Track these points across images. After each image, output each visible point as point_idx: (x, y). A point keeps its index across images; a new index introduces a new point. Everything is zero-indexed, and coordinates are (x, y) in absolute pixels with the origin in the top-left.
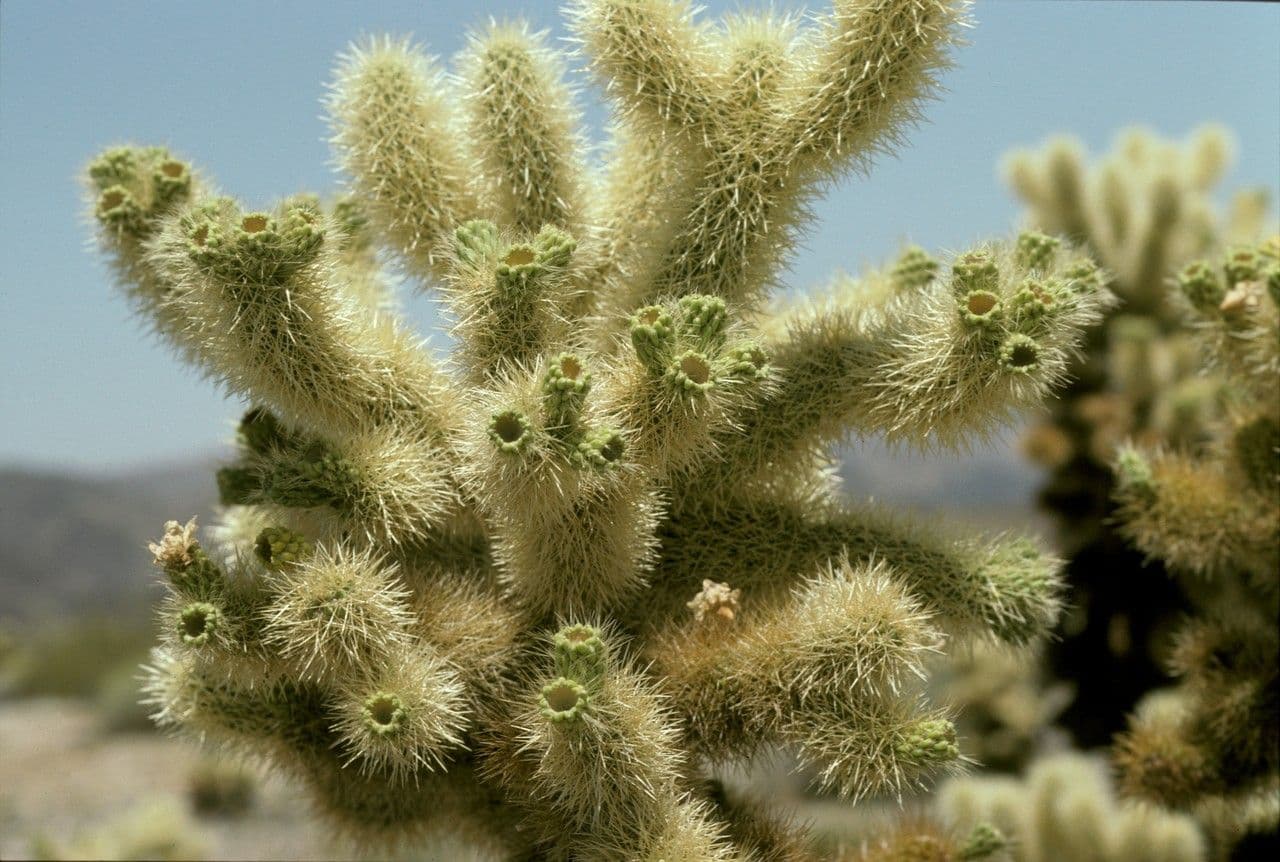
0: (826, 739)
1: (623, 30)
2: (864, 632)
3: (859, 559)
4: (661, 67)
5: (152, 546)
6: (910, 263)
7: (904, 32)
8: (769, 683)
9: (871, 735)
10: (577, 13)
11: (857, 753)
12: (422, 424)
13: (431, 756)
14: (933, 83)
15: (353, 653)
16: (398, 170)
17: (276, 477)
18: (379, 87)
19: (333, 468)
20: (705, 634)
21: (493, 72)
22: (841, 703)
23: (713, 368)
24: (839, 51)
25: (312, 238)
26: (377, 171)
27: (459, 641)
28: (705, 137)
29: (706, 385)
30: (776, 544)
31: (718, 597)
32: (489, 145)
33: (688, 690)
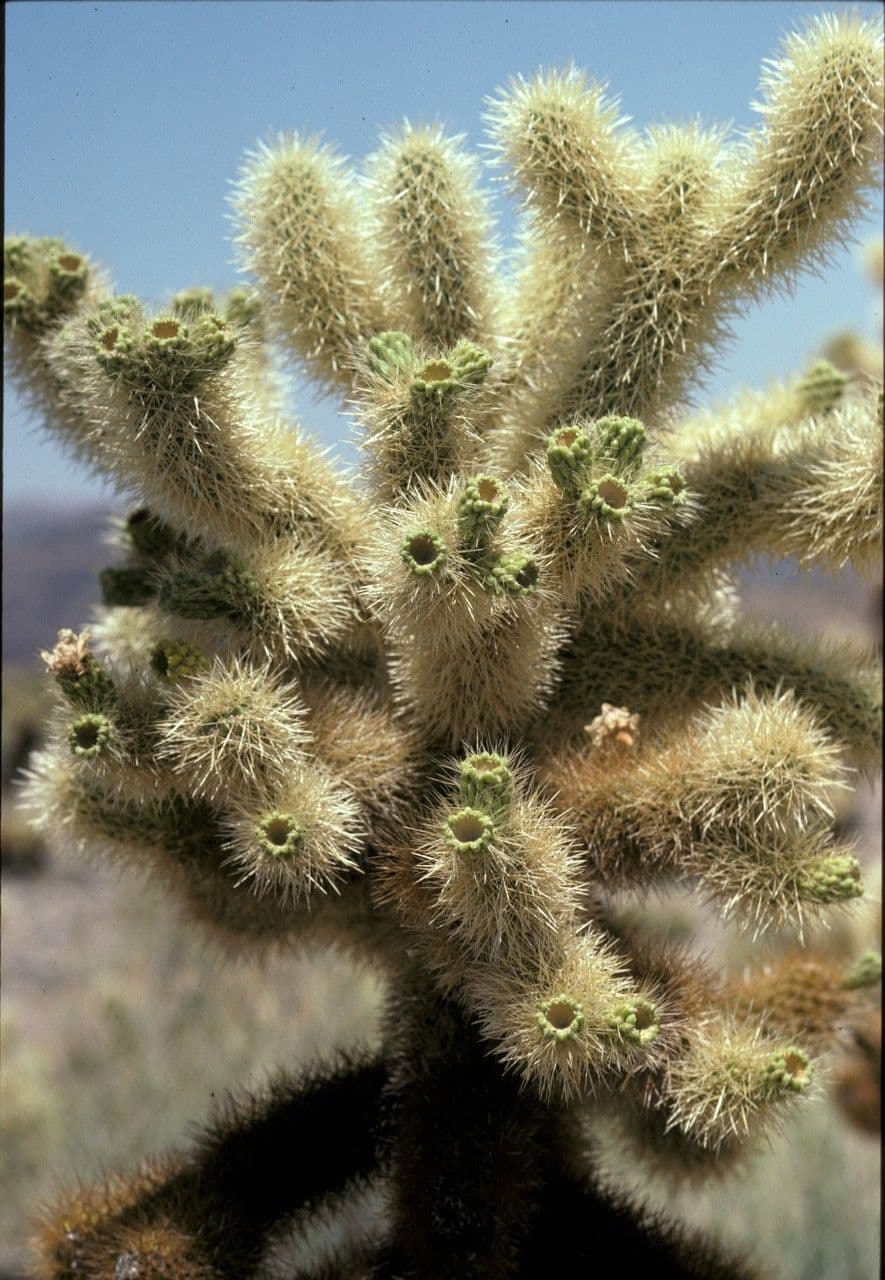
0: (726, 872)
1: (546, 140)
2: (771, 765)
3: (765, 688)
4: (583, 178)
5: (44, 655)
6: (817, 379)
7: (839, 152)
8: (670, 813)
9: (774, 870)
10: (498, 120)
11: (759, 888)
12: (322, 537)
13: (324, 878)
14: (866, 205)
15: (249, 771)
16: (305, 273)
17: (175, 588)
18: (288, 187)
19: (234, 580)
20: (603, 759)
21: (406, 177)
22: (745, 837)
23: (630, 493)
24: (769, 169)
25: (224, 346)
26: (283, 274)
27: (352, 759)
28: (626, 252)
29: (623, 511)
30: (675, 669)
31: (617, 722)
32: (400, 251)
33: (584, 816)
